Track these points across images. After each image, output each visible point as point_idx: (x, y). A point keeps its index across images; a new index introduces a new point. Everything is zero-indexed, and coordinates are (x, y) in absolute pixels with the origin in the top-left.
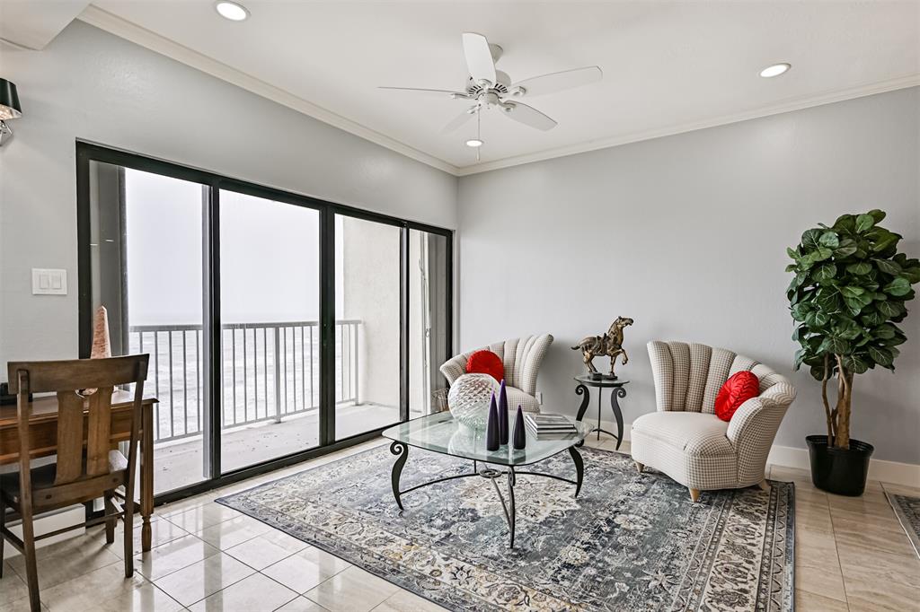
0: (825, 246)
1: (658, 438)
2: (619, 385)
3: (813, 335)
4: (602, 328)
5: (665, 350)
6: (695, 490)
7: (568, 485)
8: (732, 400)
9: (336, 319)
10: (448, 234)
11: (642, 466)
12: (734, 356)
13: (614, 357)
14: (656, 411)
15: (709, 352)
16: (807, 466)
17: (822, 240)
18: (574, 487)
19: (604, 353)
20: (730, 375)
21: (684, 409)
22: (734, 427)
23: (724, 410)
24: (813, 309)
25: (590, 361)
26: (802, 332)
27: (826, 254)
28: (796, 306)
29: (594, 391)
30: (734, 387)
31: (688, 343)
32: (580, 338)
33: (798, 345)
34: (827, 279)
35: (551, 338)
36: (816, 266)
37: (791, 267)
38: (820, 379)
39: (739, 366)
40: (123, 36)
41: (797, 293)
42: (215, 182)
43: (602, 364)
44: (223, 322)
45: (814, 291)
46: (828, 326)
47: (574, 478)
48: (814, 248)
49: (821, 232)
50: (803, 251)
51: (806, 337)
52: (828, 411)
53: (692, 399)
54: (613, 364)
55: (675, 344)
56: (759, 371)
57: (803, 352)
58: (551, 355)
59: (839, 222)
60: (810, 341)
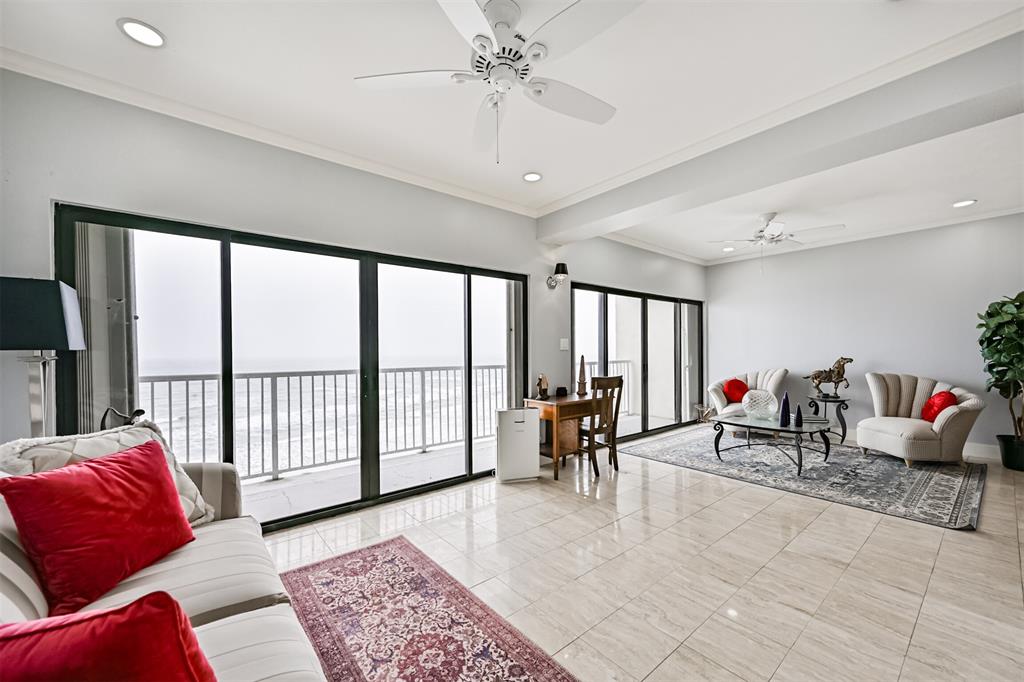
0: (1006, 313)
1: (879, 431)
2: (843, 402)
3: (1000, 369)
4: (828, 364)
5: (881, 379)
6: (910, 461)
7: (819, 454)
8: (936, 408)
10: (700, 304)
11: (866, 450)
12: (935, 383)
13: (837, 384)
14: (874, 416)
15: (916, 380)
16: (998, 457)
17: (1004, 308)
18: (824, 455)
19: (830, 381)
20: (934, 393)
21: (897, 416)
22: (937, 425)
23: (929, 414)
24: (999, 352)
25: (817, 387)
26: (990, 368)
27: (1007, 318)
28: (986, 350)
29: (821, 405)
30: (937, 401)
31: (899, 374)
32: (811, 371)
33: (989, 375)
34: (1009, 333)
35: (787, 371)
36: (1000, 326)
37: (981, 325)
38: (1007, 397)
39: (939, 388)
41: (987, 342)
43: (828, 388)
45: (1000, 340)
46: (1011, 362)
47: (824, 449)
48: (999, 314)
49: (1004, 304)
50: (990, 315)
51: (995, 370)
52: (1014, 418)
53: (903, 409)
54: (836, 388)
55: (889, 375)
56: (956, 392)
57: (993, 380)
58: (786, 383)
59: (1019, 295)
60: (998, 372)
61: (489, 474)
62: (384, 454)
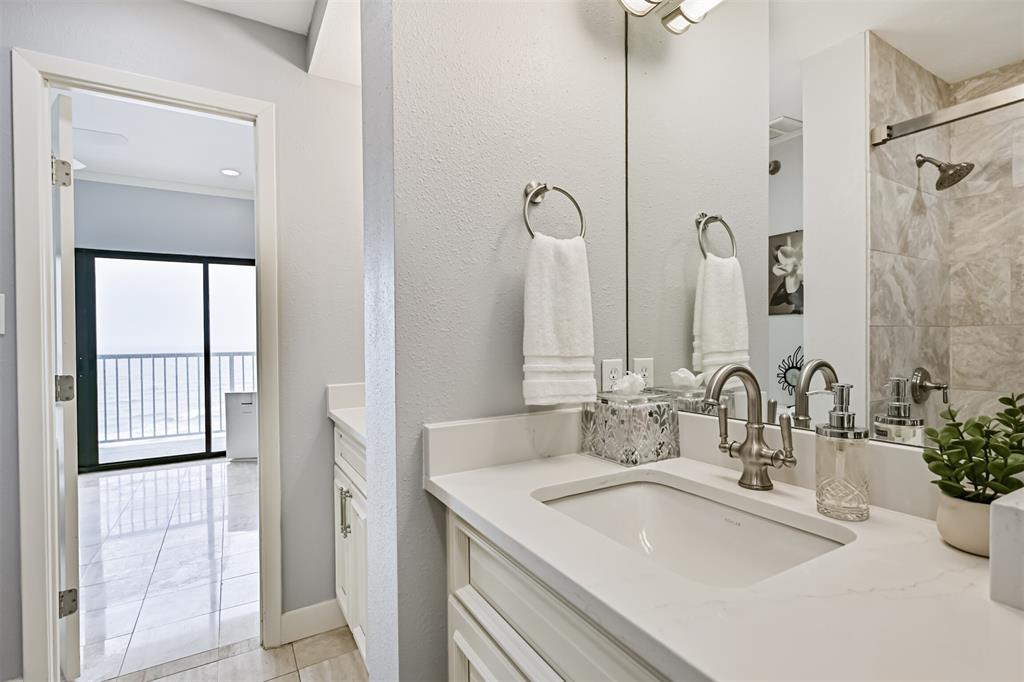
61: (222, 454)
62: (102, 442)
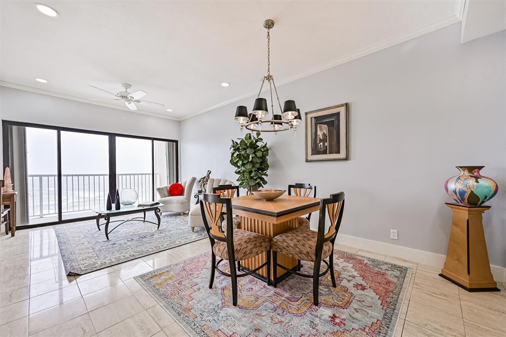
9: (117, 173)
10: (176, 142)
40: (11, 87)
42: (59, 129)
44: (62, 174)
